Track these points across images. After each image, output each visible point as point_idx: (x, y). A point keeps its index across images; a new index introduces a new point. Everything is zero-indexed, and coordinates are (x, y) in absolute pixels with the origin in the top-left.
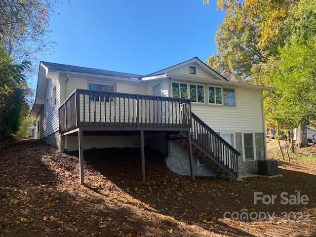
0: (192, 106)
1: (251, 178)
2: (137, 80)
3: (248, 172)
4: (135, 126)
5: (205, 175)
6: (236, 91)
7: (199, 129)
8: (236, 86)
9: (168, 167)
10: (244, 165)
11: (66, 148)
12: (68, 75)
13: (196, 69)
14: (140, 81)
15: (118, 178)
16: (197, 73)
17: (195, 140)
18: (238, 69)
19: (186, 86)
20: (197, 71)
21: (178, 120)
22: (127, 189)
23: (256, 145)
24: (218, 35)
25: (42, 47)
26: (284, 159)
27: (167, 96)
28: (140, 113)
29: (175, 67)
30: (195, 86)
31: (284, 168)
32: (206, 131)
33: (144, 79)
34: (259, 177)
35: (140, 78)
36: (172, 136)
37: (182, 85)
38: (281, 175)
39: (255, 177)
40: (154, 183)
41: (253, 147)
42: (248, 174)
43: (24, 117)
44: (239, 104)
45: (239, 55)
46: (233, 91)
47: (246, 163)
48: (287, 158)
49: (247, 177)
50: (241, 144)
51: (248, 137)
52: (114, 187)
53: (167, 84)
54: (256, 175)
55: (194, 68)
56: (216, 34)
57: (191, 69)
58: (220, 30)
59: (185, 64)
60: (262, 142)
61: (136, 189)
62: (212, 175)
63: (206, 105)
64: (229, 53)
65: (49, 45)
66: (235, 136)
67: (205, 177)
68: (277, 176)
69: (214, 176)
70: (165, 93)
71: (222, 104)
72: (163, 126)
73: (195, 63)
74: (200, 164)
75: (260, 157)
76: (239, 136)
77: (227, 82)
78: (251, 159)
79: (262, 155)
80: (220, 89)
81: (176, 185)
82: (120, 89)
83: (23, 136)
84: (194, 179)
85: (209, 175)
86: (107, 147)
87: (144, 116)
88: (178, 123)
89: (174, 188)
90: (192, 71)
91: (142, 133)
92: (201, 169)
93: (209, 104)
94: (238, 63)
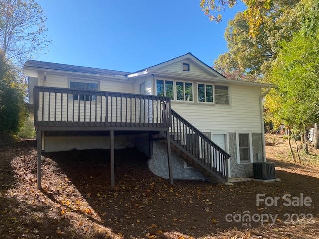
0: (172, 104)
1: (244, 182)
2: (122, 77)
3: (243, 175)
4: (103, 125)
5: (193, 178)
6: (229, 88)
7: (182, 128)
8: (230, 83)
9: (151, 170)
10: (239, 168)
11: (43, 149)
12: (45, 73)
13: (190, 66)
14: (126, 78)
15: (84, 182)
16: (191, 70)
17: (177, 141)
18: (249, 66)
19: (172, 83)
20: (191, 67)
21: (159, 119)
22: (88, 195)
23: (253, 146)
24: (228, 31)
25: (36, 46)
26: (295, 161)
27: (151, 94)
28: (109, 112)
29: (165, 64)
30: (183, 83)
31: (290, 171)
32: (191, 130)
33: (129, 76)
34: (253, 181)
35: (126, 75)
36: (155, 137)
37: (167, 82)
38: (278, 180)
39: (248, 181)
40: (124, 188)
41: (249, 148)
42: (241, 178)
43: (26, 118)
44: (232, 102)
45: (248, 52)
46: (226, 88)
47: (241, 166)
48: (297, 160)
49: (239, 180)
50: (235, 145)
51: (244, 138)
52: (74, 192)
53: (150, 82)
54: (250, 179)
55: (188, 65)
56: (226, 31)
57: (185, 66)
58: (230, 26)
59: (177, 60)
60: (261, 143)
61: (98, 195)
62: (201, 178)
63: (196, 104)
64: (238, 50)
65: (44, 44)
66: (228, 137)
67: (192, 181)
68: (273, 180)
69: (203, 179)
70: (149, 90)
71: (214, 102)
72: (146, 126)
73: (188, 59)
74: (188, 166)
75: (257, 159)
76: (232, 136)
77: (225, 79)
78: (247, 161)
79: (259, 157)
80: (212, 86)
81: (148, 190)
82: (104, 87)
83: (28, 136)
84: (172, 183)
85: (198, 178)
86: (88, 149)
87: (114, 115)
88: (159, 122)
89: (143, 194)
90: (186, 67)
91: (112, 134)
92: (189, 172)
93: (198, 102)
94: (249, 60)
